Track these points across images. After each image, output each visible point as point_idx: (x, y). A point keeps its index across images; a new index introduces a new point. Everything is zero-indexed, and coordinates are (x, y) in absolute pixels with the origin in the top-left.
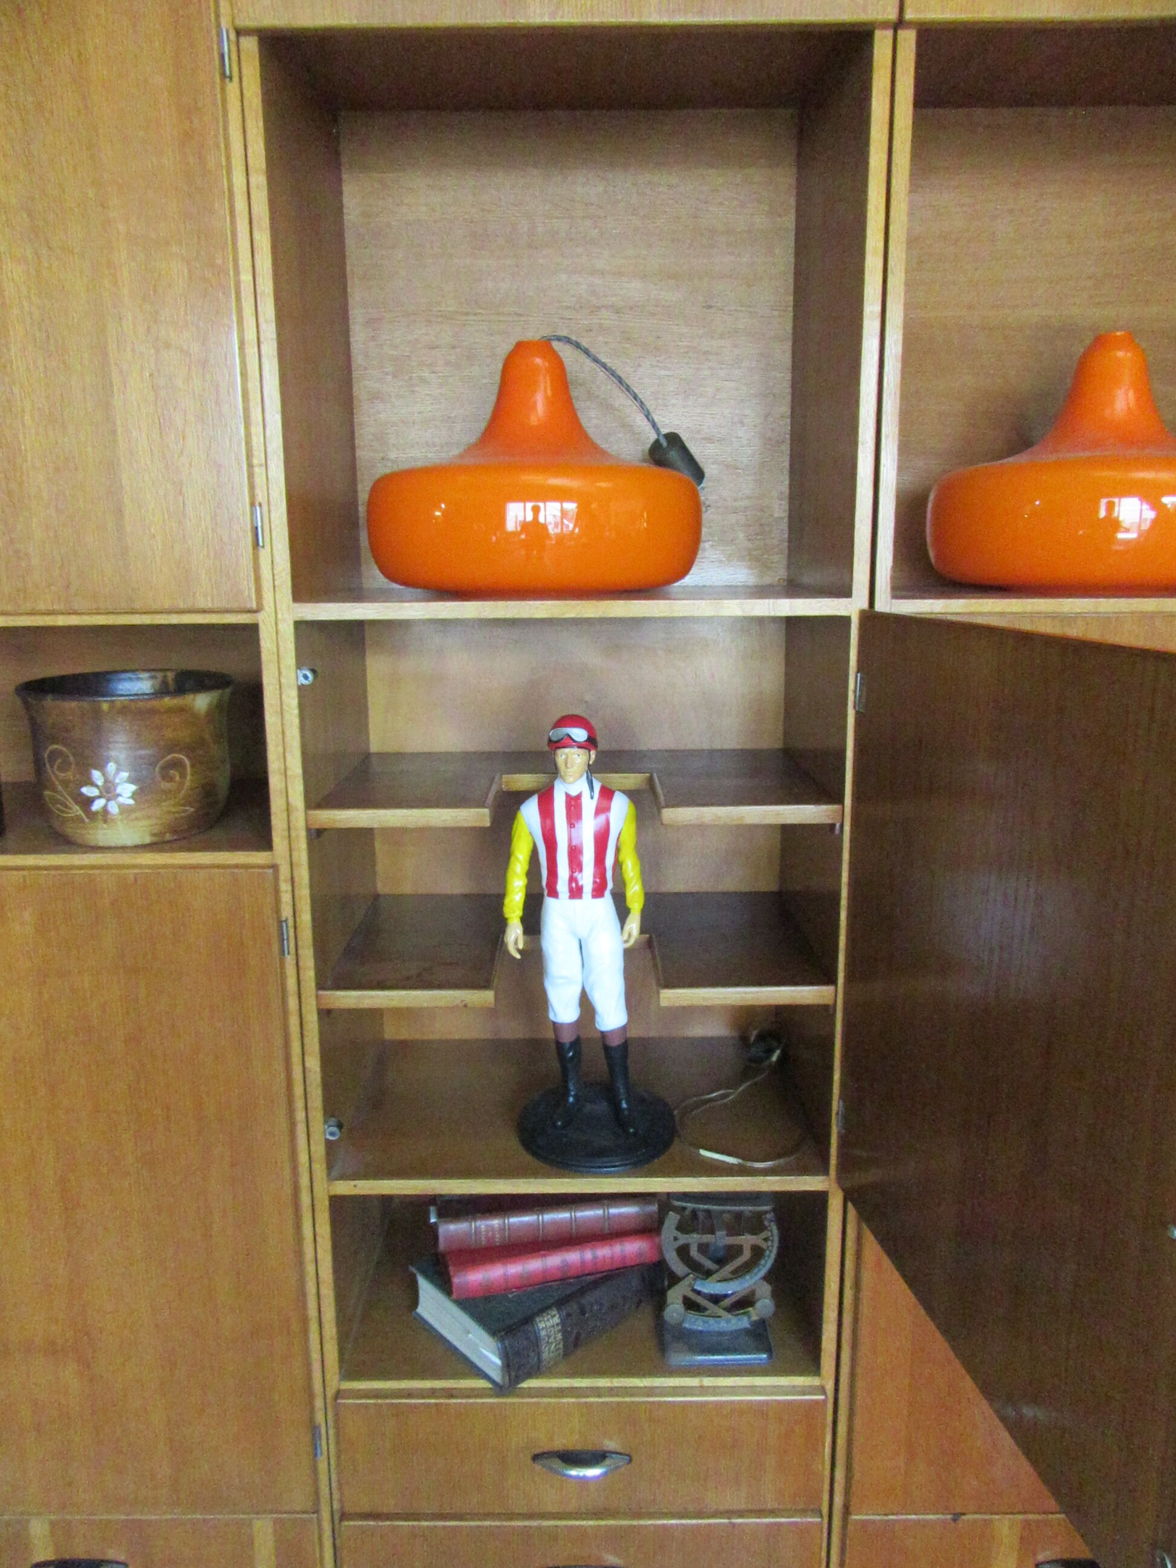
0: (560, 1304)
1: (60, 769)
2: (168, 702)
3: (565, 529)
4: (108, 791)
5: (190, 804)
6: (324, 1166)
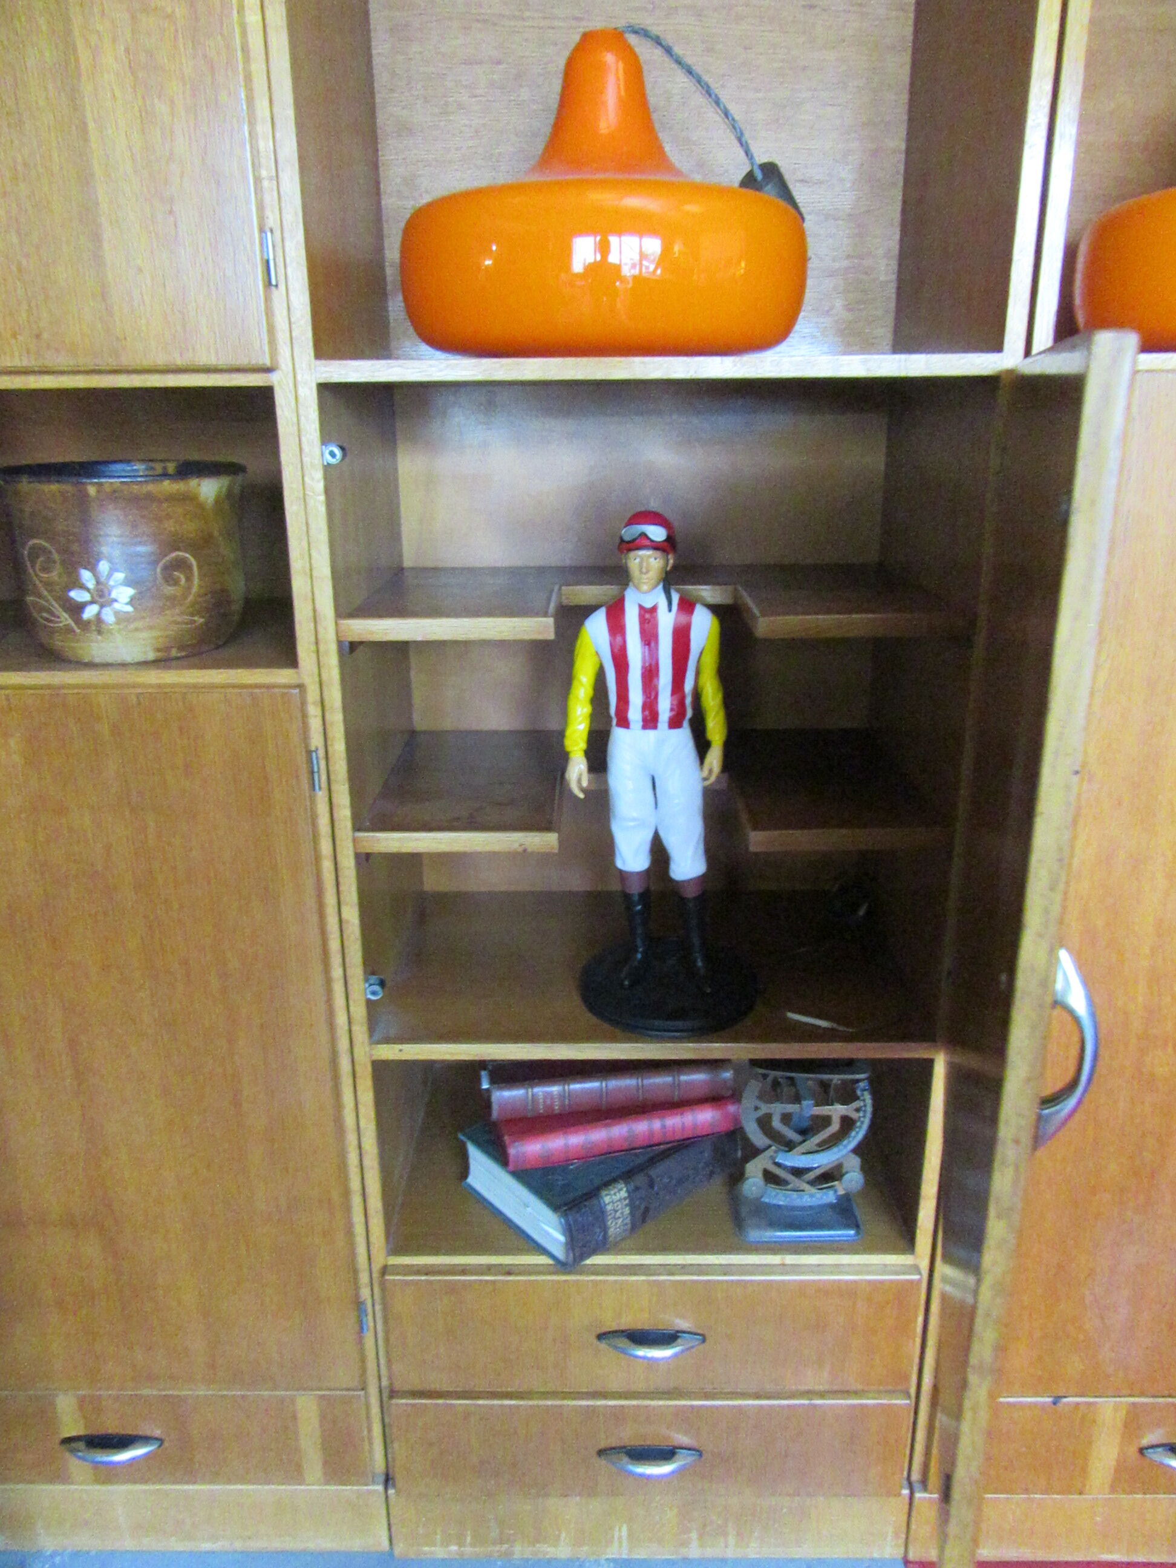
0: (627, 1176)
1: (45, 570)
2: (168, 486)
3: (644, 270)
4: (101, 596)
5: (198, 613)
6: (365, 1028)
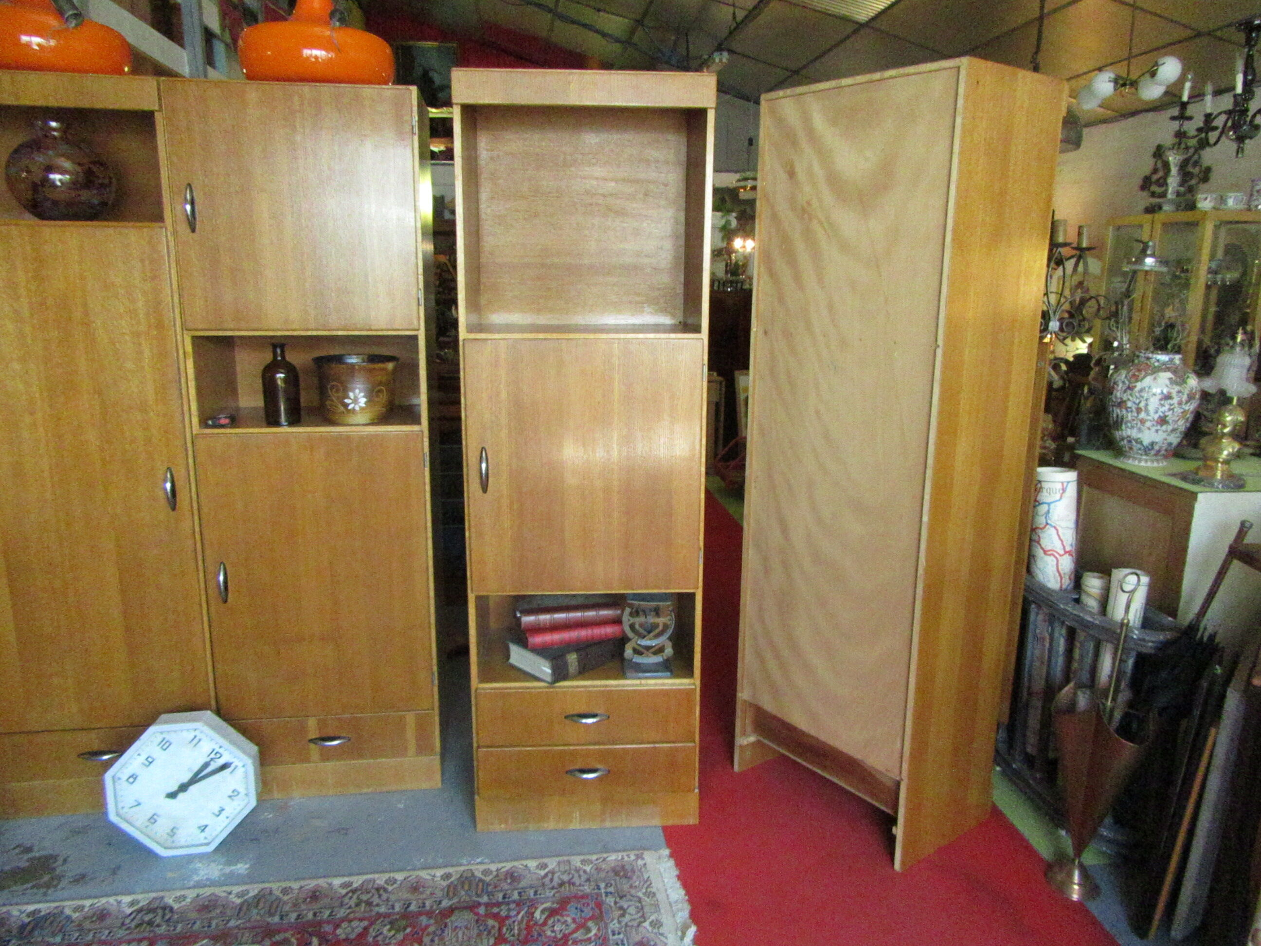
1: (336, 392)
4: (356, 401)
5: (385, 407)
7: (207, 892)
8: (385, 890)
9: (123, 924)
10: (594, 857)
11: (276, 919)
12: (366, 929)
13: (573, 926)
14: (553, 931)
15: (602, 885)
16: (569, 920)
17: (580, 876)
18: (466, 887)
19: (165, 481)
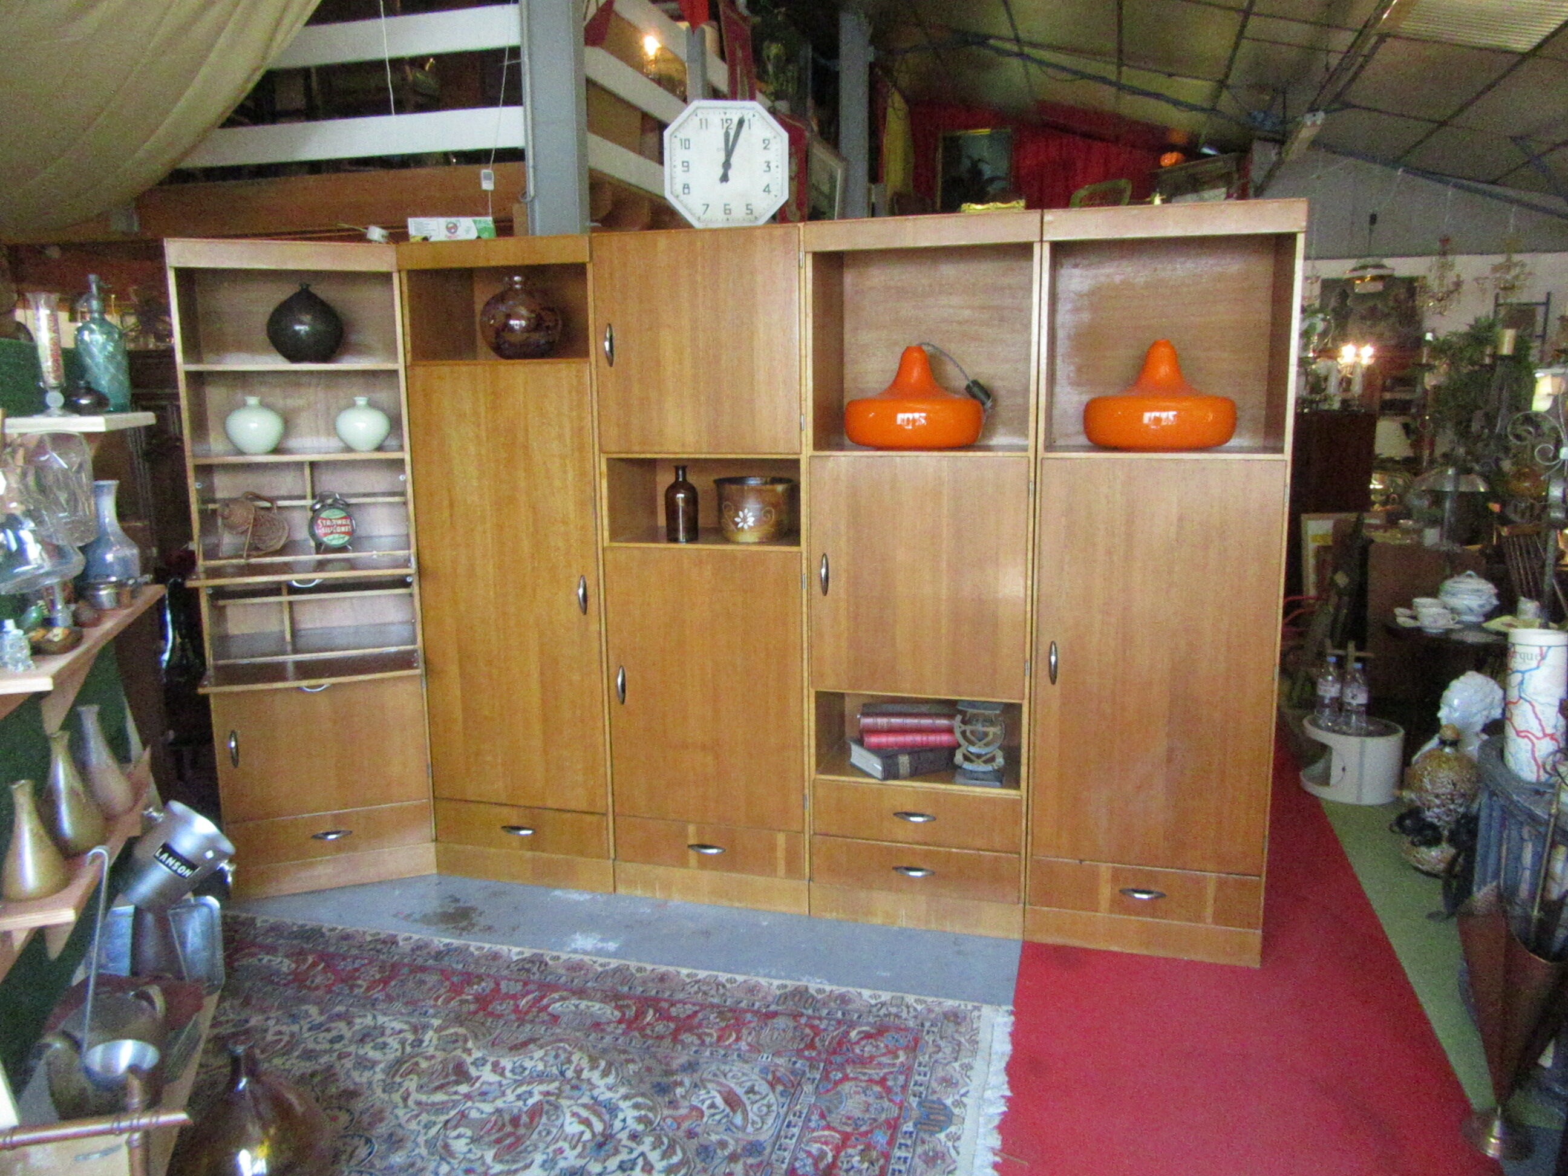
1: (727, 512)
2: (767, 488)
3: (921, 423)
4: (744, 520)
5: (773, 527)
7: (577, 957)
8: (724, 986)
9: (508, 967)
10: (930, 999)
11: (626, 989)
12: (696, 1013)
13: (884, 1051)
14: (862, 1051)
15: (927, 1024)
16: (882, 1045)
17: (908, 1012)
18: (797, 998)
19: (579, 587)
